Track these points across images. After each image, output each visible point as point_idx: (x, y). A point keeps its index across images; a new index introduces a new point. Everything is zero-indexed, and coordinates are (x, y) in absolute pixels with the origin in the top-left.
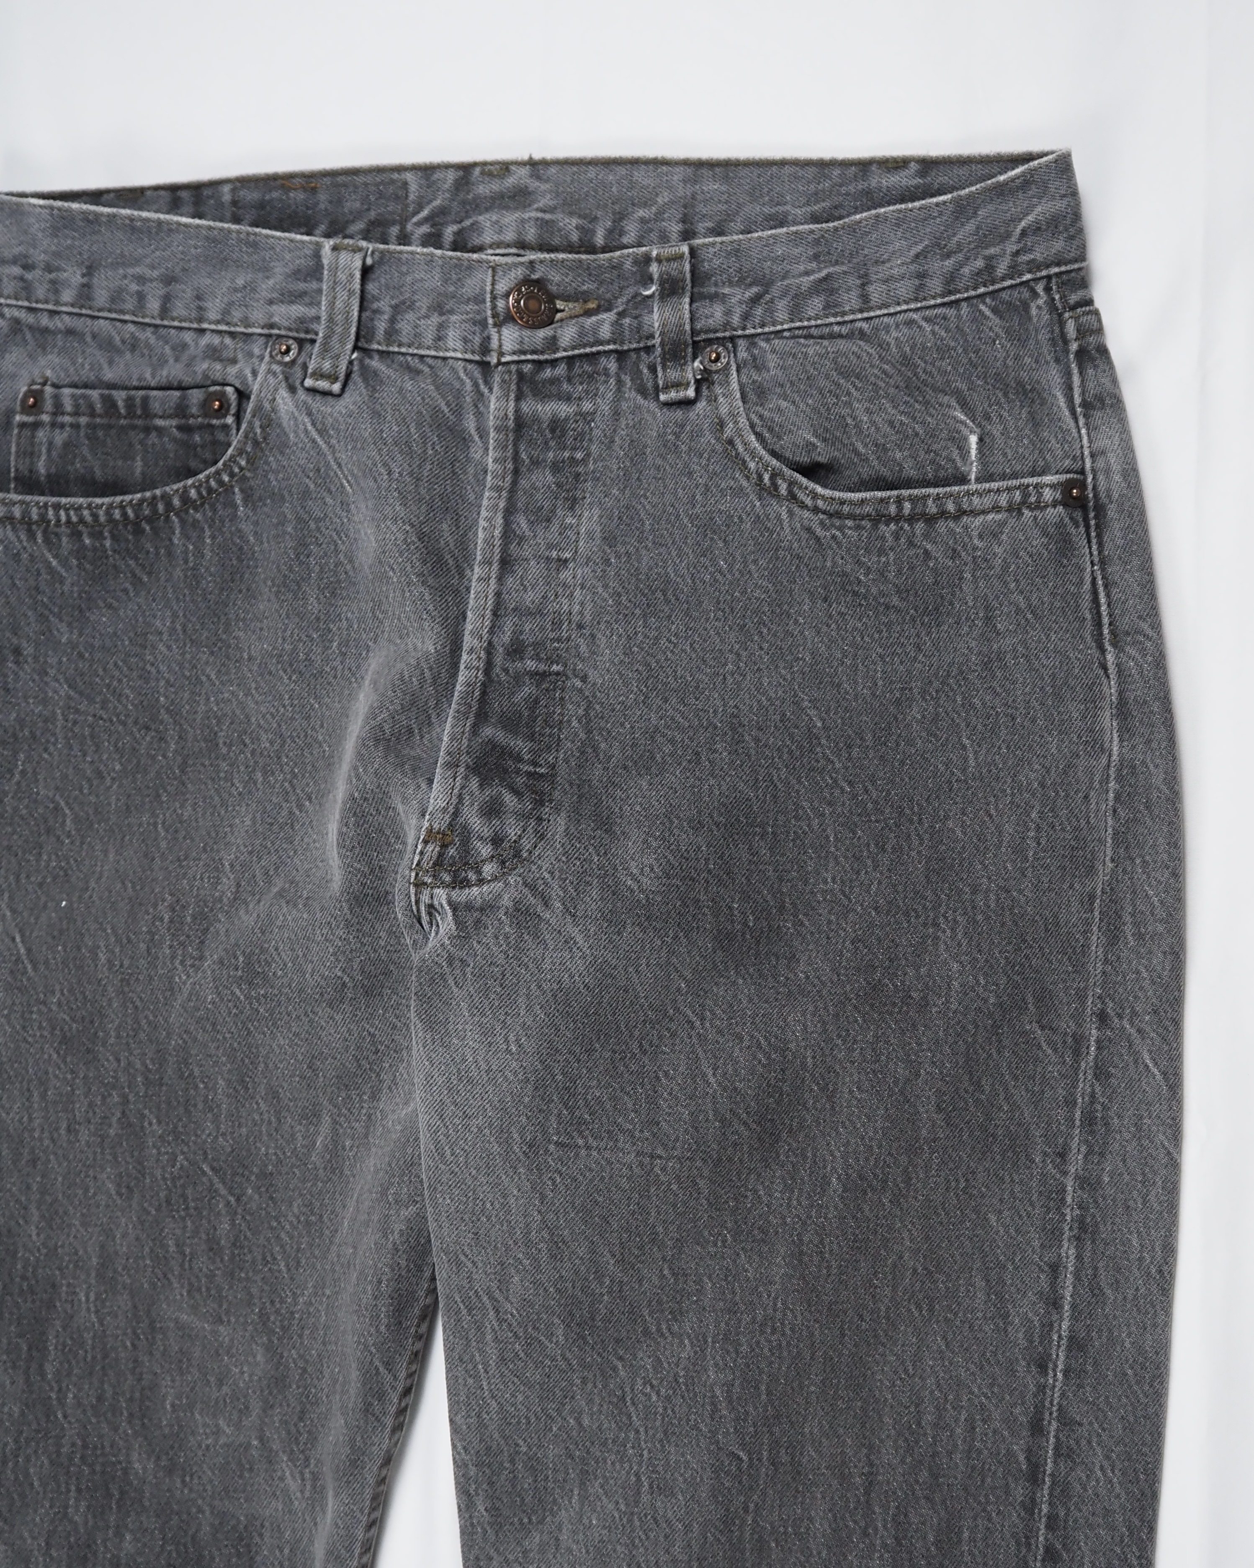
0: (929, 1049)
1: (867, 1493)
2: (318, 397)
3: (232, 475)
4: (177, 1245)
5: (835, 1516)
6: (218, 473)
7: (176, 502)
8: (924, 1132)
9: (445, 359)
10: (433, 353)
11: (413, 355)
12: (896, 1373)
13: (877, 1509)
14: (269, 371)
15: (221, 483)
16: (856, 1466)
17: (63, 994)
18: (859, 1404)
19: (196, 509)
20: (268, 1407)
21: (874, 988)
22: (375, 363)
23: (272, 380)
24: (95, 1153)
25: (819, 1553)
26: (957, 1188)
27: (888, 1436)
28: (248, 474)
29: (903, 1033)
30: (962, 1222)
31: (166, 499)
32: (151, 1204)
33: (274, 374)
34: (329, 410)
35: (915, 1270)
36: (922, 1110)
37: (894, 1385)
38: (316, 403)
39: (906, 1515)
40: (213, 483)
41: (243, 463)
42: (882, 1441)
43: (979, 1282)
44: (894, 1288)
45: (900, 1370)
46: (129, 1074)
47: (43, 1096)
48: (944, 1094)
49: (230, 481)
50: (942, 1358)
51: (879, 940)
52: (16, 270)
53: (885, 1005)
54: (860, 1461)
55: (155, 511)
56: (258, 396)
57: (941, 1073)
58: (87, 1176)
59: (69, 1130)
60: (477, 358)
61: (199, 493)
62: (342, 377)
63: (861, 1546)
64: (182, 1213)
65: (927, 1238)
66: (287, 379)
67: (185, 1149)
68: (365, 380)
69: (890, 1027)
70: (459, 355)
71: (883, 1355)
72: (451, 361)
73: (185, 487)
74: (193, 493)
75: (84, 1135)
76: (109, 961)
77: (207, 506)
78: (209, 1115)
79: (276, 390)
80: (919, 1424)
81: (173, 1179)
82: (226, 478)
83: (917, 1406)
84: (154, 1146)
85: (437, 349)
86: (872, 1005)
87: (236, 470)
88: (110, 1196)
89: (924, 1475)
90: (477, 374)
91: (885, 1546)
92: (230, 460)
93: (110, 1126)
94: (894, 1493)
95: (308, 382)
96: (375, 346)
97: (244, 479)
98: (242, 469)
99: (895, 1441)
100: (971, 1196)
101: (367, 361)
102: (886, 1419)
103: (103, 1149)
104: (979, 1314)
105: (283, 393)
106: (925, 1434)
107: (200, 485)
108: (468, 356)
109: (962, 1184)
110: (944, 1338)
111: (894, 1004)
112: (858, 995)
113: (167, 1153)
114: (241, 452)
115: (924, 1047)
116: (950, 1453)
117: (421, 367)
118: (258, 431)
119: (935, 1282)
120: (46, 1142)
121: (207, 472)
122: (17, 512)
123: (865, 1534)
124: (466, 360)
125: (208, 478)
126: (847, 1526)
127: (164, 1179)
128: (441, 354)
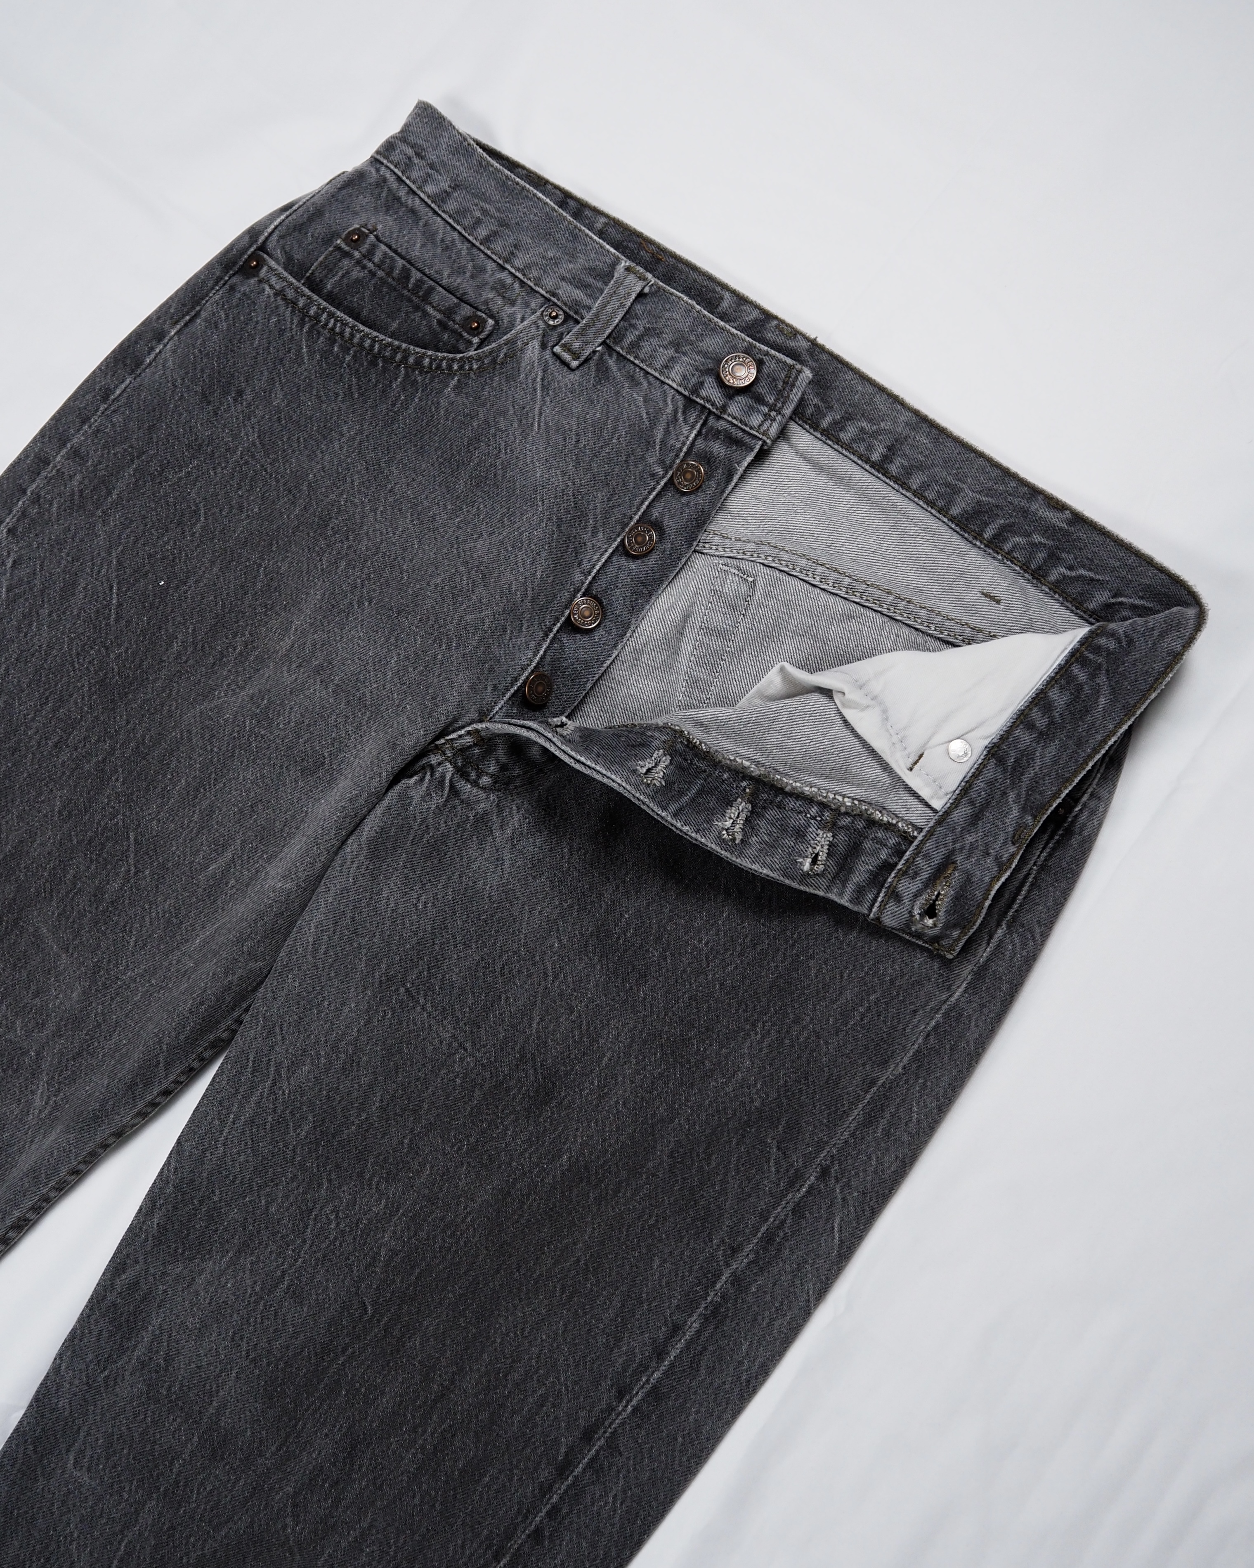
0: (691, 1108)
1: (436, 1401)
2: (558, 363)
3: (461, 368)
4: (74, 877)
5: (401, 1402)
6: (453, 360)
7: (411, 360)
8: (651, 1164)
9: (663, 382)
10: (657, 374)
11: (641, 369)
12: (515, 1326)
13: (435, 1418)
14: (535, 323)
15: (450, 367)
16: (440, 1376)
17: (126, 652)
18: (474, 1330)
19: (421, 373)
20: (57, 1034)
21: (683, 1041)
22: (611, 362)
23: (533, 330)
24: (64, 773)
25: (372, 1422)
26: (646, 1221)
27: (478, 1370)
28: (472, 375)
29: (681, 1084)
30: (633, 1249)
31: (406, 354)
32: (77, 835)
33: (538, 327)
34: (560, 377)
35: (578, 1261)
36: (659, 1147)
37: (507, 1335)
38: (554, 367)
39: (453, 1436)
40: (444, 364)
41: (475, 366)
42: (471, 1369)
43: (617, 1303)
44: (555, 1264)
45: (520, 1326)
46: (128, 736)
47: (54, 710)
48: (682, 1147)
49: (456, 371)
50: (554, 1340)
51: (709, 1008)
52: (410, 152)
53: (682, 1057)
54: (446, 1373)
55: (393, 358)
56: (517, 333)
57: (689, 1130)
58: (46, 785)
59: (56, 745)
60: (686, 393)
61: (431, 364)
62: (582, 359)
63: (406, 1436)
64: (94, 857)
65: (602, 1243)
66: (544, 336)
67: (128, 813)
68: (598, 370)
69: (675, 1076)
70: (675, 385)
71: (515, 1307)
72: (666, 387)
73: (424, 354)
74: (426, 361)
75: (65, 756)
76: (179, 653)
77: (429, 375)
78: (159, 801)
79: (533, 338)
80: (506, 1376)
81: (105, 828)
82: (456, 367)
83: (513, 1361)
84: (108, 797)
85: (661, 373)
86: (673, 1052)
87: (467, 367)
88: (53, 811)
89: (485, 1416)
90: (681, 403)
91: (423, 1447)
92: (468, 358)
93: (89, 762)
94: (455, 1414)
95: (557, 349)
96: (618, 349)
97: (467, 376)
98: (471, 369)
99: (481, 1377)
100: (652, 1235)
101: (606, 357)
102: (485, 1356)
103: (72, 773)
104: (601, 1326)
105: (536, 344)
106: (505, 1387)
107: (435, 360)
108: (681, 389)
109: (652, 1222)
110: (565, 1325)
111: (689, 1061)
112: (668, 1038)
113: (114, 808)
114: (479, 359)
115: (689, 1104)
116: (514, 1412)
117: (642, 380)
118: (502, 355)
119: (587, 1279)
120: (33, 742)
121: (446, 355)
122: (301, 303)
123: (414, 1430)
124: (677, 391)
125: (444, 358)
126: (405, 1415)
127: (99, 824)
128: (662, 378)
